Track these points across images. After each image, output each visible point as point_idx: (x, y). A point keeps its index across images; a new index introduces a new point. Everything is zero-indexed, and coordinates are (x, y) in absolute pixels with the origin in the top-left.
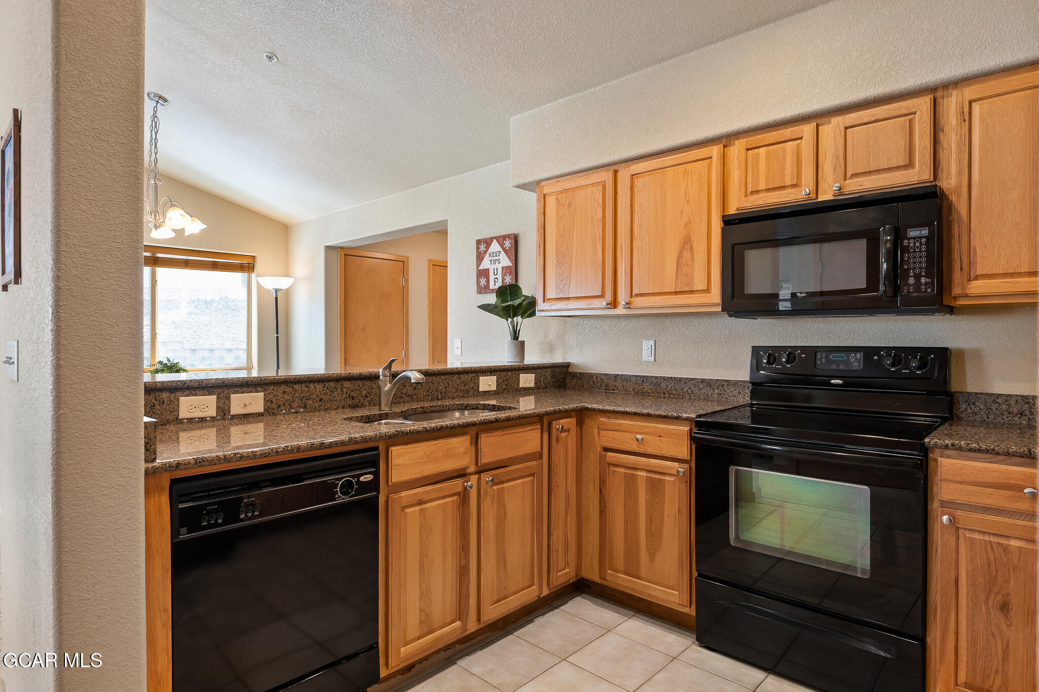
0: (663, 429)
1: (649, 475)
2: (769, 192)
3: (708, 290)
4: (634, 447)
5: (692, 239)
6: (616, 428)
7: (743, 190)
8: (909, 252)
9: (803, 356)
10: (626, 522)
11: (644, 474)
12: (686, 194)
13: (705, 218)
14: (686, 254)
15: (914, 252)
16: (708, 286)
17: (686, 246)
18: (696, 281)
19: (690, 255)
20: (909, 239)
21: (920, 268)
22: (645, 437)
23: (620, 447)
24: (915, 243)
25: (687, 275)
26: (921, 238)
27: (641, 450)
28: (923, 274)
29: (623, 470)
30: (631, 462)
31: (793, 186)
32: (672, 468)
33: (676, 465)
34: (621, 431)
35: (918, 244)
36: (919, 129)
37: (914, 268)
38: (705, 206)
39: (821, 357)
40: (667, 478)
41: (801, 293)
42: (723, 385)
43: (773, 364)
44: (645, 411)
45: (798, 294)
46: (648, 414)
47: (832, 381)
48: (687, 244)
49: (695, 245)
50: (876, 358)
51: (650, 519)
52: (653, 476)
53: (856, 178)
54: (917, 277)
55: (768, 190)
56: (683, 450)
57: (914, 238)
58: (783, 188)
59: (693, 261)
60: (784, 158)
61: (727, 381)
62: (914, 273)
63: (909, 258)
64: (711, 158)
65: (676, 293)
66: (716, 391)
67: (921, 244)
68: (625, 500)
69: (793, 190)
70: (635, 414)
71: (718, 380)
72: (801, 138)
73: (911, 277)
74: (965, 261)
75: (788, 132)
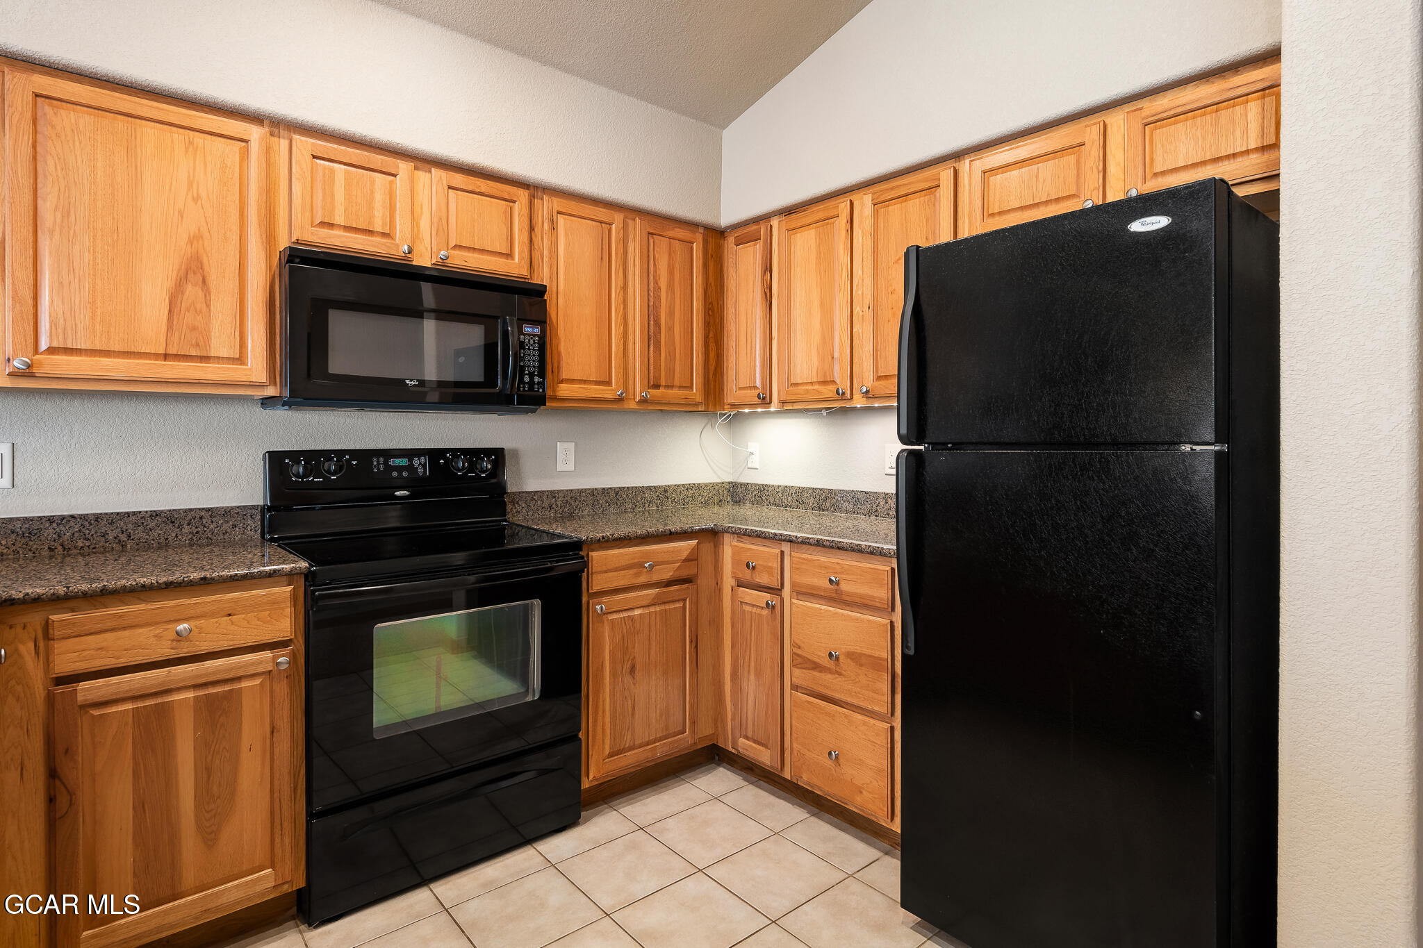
0: (236, 601)
1: (201, 693)
2: (349, 232)
3: (240, 360)
4: (164, 650)
5: (206, 267)
6: (109, 625)
7: (308, 214)
8: (524, 349)
9: (354, 462)
10: (140, 806)
11: (190, 694)
12: (190, 184)
13: (235, 238)
14: (192, 292)
15: (529, 349)
16: (241, 353)
17: (191, 276)
18: (214, 342)
19: (200, 294)
20: (525, 335)
21: (534, 367)
22: (194, 623)
23: (123, 660)
24: (529, 340)
25: (194, 328)
26: (534, 336)
27: (185, 650)
28: (536, 373)
29: (129, 706)
30: (153, 682)
31: (384, 235)
32: (260, 662)
33: (267, 654)
34: (124, 628)
35: (532, 342)
36: (519, 220)
37: (529, 366)
38: (235, 218)
39: (378, 463)
40: (245, 684)
41: (411, 381)
42: (201, 518)
43: (309, 476)
44: (195, 575)
45: (408, 382)
46: (204, 579)
47: (398, 493)
48: (195, 273)
49: (213, 279)
50: (442, 461)
51: (205, 771)
52: (212, 690)
53: (459, 250)
54: (531, 375)
55: (347, 228)
56: (284, 624)
57: (529, 335)
58: (370, 232)
59: (208, 306)
60: (372, 192)
61: (208, 510)
62: (529, 371)
63: (524, 355)
64: (246, 141)
65: (166, 356)
66: (186, 529)
67: (534, 343)
68: (136, 764)
69: (385, 241)
70: (169, 585)
71: (191, 510)
72: (395, 175)
73: (527, 374)
74: (555, 365)
75: (378, 160)
